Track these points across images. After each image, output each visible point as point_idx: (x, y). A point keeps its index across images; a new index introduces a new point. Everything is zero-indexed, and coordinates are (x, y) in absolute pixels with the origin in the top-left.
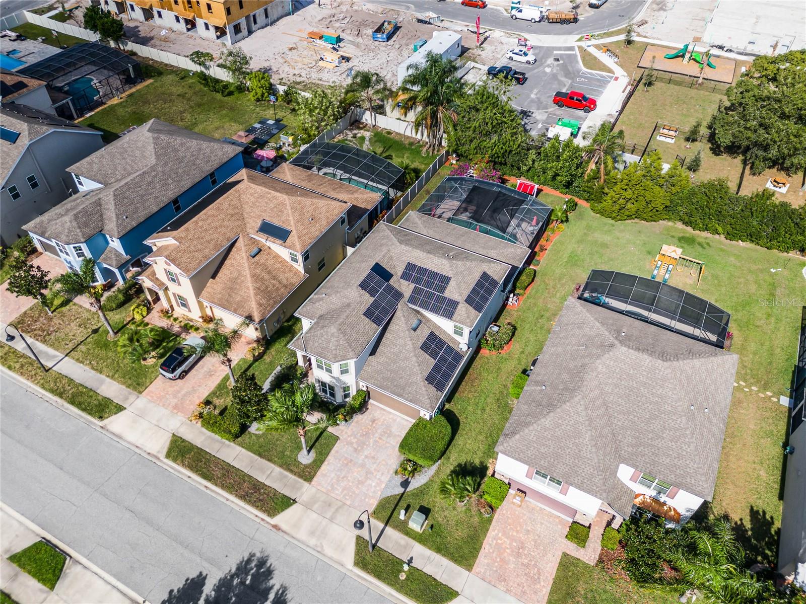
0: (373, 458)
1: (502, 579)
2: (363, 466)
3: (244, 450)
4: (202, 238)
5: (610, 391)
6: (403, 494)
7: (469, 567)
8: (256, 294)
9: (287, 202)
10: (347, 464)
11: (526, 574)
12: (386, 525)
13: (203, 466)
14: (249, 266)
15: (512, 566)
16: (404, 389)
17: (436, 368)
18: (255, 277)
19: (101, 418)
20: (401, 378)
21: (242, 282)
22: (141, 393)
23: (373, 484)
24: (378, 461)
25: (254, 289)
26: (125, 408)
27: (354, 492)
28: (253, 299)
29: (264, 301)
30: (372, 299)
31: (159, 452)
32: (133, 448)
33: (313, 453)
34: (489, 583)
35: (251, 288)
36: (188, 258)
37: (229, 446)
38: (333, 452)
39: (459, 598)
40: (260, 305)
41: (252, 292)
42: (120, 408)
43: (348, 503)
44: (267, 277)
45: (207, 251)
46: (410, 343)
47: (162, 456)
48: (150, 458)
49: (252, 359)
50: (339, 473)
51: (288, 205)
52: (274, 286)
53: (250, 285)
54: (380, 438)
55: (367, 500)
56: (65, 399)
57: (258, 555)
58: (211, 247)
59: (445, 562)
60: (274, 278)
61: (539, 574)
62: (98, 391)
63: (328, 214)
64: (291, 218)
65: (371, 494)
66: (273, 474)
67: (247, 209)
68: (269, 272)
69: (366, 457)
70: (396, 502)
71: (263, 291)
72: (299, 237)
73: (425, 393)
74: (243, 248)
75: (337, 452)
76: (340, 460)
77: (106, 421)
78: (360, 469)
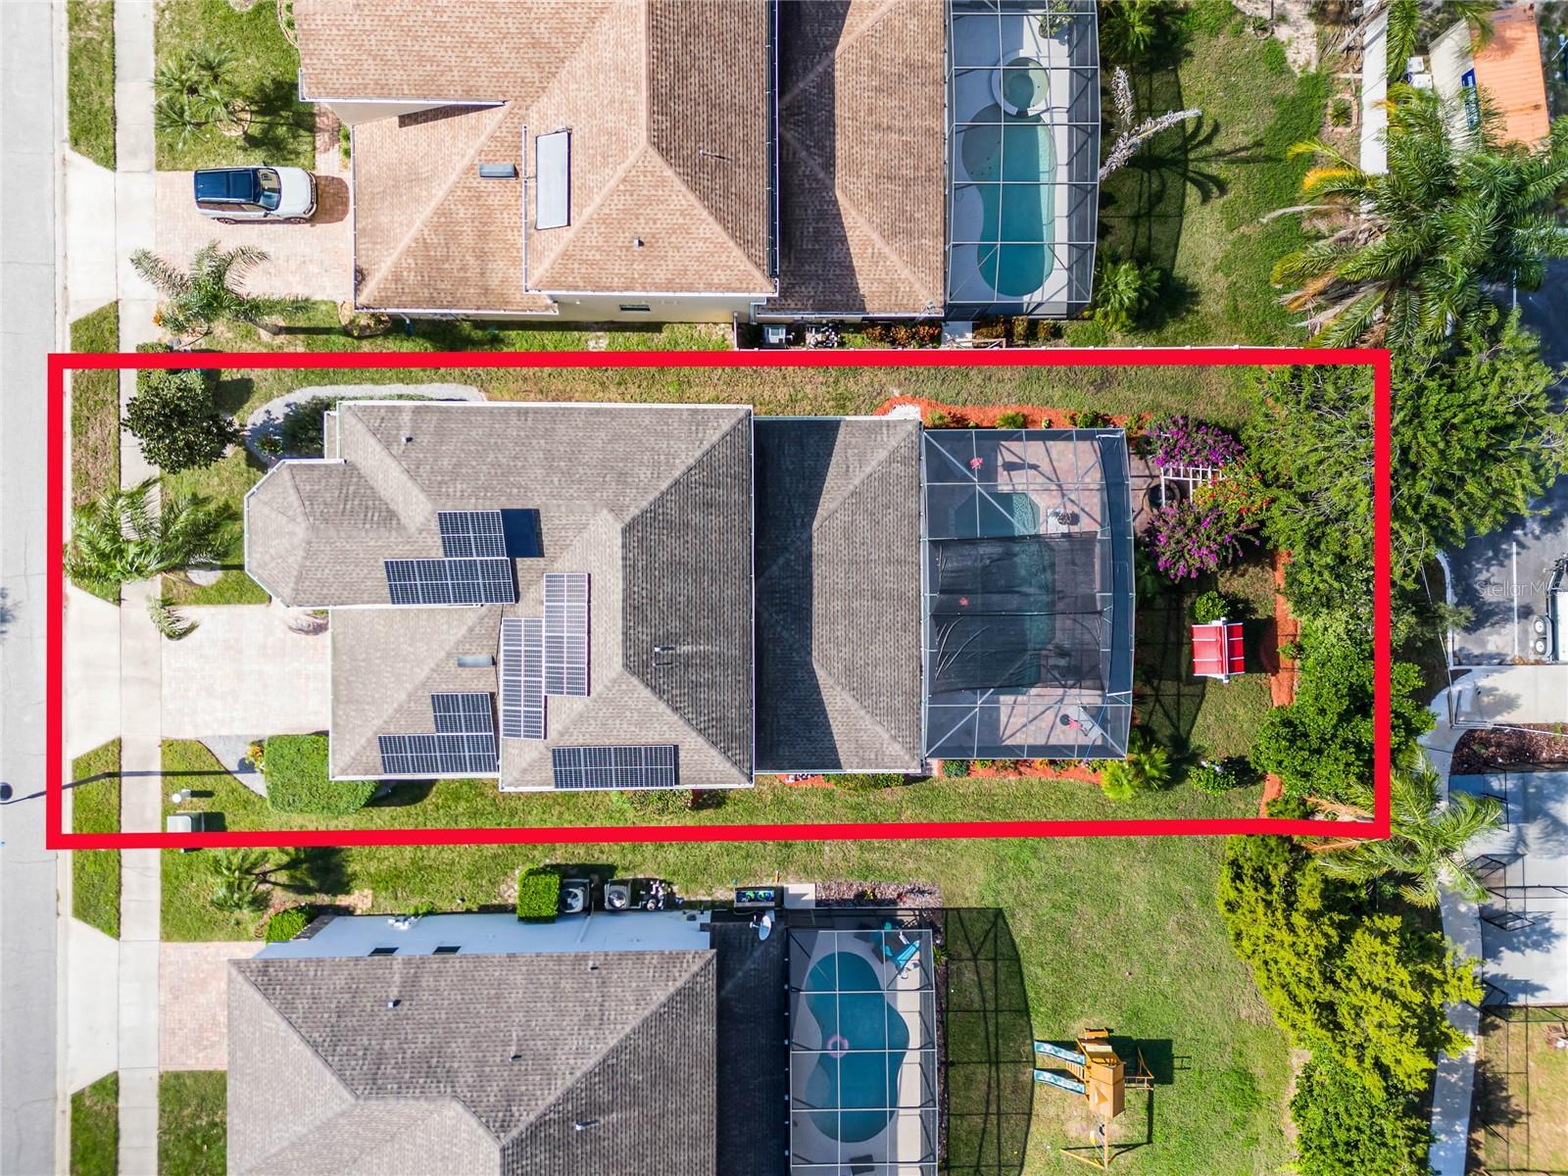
0: (265, 687)
1: (176, 993)
2: (241, 677)
4: (416, 38)
5: (419, 1141)
6: (228, 772)
7: (166, 937)
8: (408, 252)
9: (632, 156)
11: (201, 1026)
12: (164, 774)
13: (91, 403)
14: (456, 185)
15: (202, 1000)
16: (349, 701)
17: (421, 743)
18: (444, 220)
19: (75, 142)
20: (365, 685)
21: (417, 200)
22: (159, 166)
23: (218, 714)
24: (263, 698)
25: (416, 240)
26: (114, 169)
27: (188, 690)
28: (395, 256)
29: (411, 278)
30: (437, 553)
31: (77, 302)
32: (59, 252)
33: (215, 577)
34: (160, 976)
35: (413, 232)
36: (342, 56)
38: (238, 608)
39: (113, 941)
40: (397, 278)
41: (406, 239)
42: (109, 160)
43: (166, 691)
44: (468, 239)
45: (399, 75)
46: (427, 671)
47: (72, 318)
48: (59, 301)
49: (345, 322)
50: (206, 643)
51: (626, 165)
52: (464, 269)
53: (418, 224)
54: (308, 677)
55: (187, 719)
56: (72, 39)
57: (9, 602)
58: (415, 76)
59: (155, 896)
60: (482, 256)
61: (212, 1047)
62: (118, 86)
63: (694, 266)
64: (598, 200)
65: (199, 719)
67: (577, 65)
68: (482, 236)
69: (261, 673)
70: (206, 769)
71: (429, 257)
72: (565, 255)
73: (358, 746)
74: (483, 138)
75: (241, 617)
76: (230, 631)
77: (75, 157)
78: (232, 675)
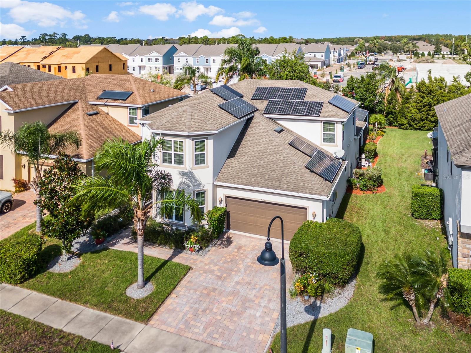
0: (249, 283)
2: (234, 294)
3: (35, 293)
10: (208, 295)
23: (258, 314)
24: (258, 286)
27: (227, 328)
33: (151, 287)
37: (10, 290)
38: (183, 282)
50: (197, 306)
55: (252, 336)
65: (257, 328)
66: (80, 317)
69: (238, 283)
75: (189, 282)
76: (196, 290)
78: (231, 298)
